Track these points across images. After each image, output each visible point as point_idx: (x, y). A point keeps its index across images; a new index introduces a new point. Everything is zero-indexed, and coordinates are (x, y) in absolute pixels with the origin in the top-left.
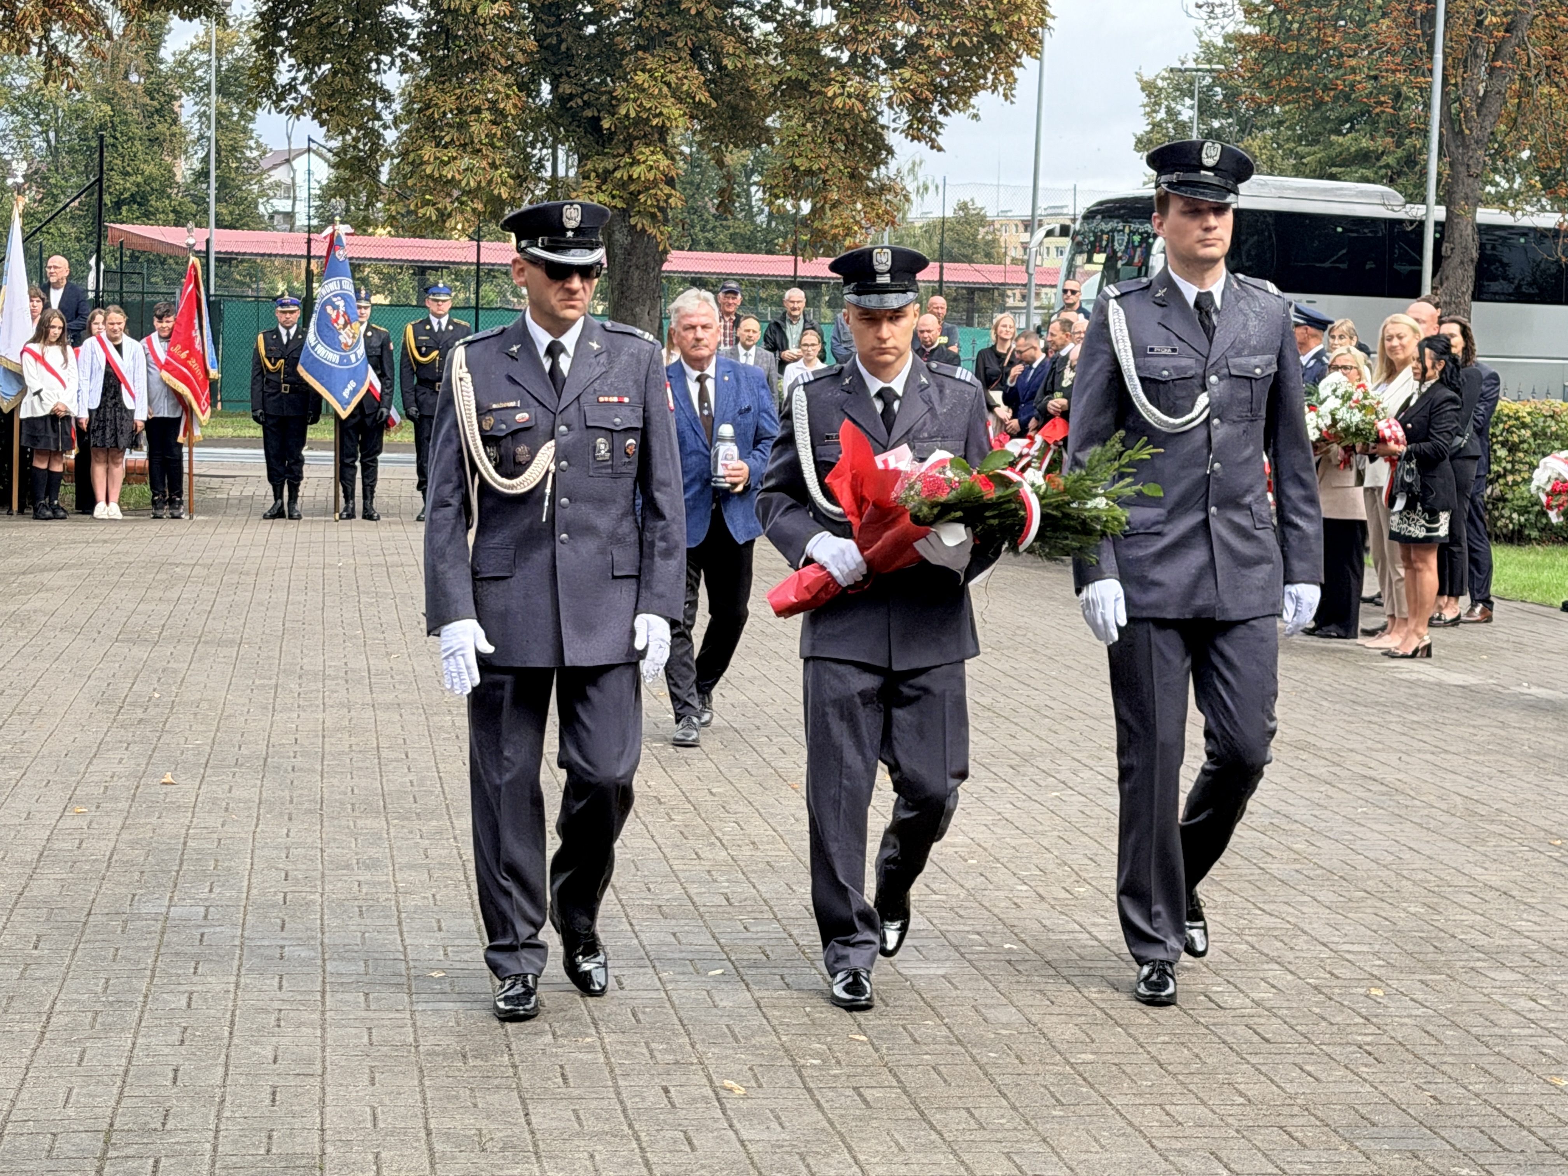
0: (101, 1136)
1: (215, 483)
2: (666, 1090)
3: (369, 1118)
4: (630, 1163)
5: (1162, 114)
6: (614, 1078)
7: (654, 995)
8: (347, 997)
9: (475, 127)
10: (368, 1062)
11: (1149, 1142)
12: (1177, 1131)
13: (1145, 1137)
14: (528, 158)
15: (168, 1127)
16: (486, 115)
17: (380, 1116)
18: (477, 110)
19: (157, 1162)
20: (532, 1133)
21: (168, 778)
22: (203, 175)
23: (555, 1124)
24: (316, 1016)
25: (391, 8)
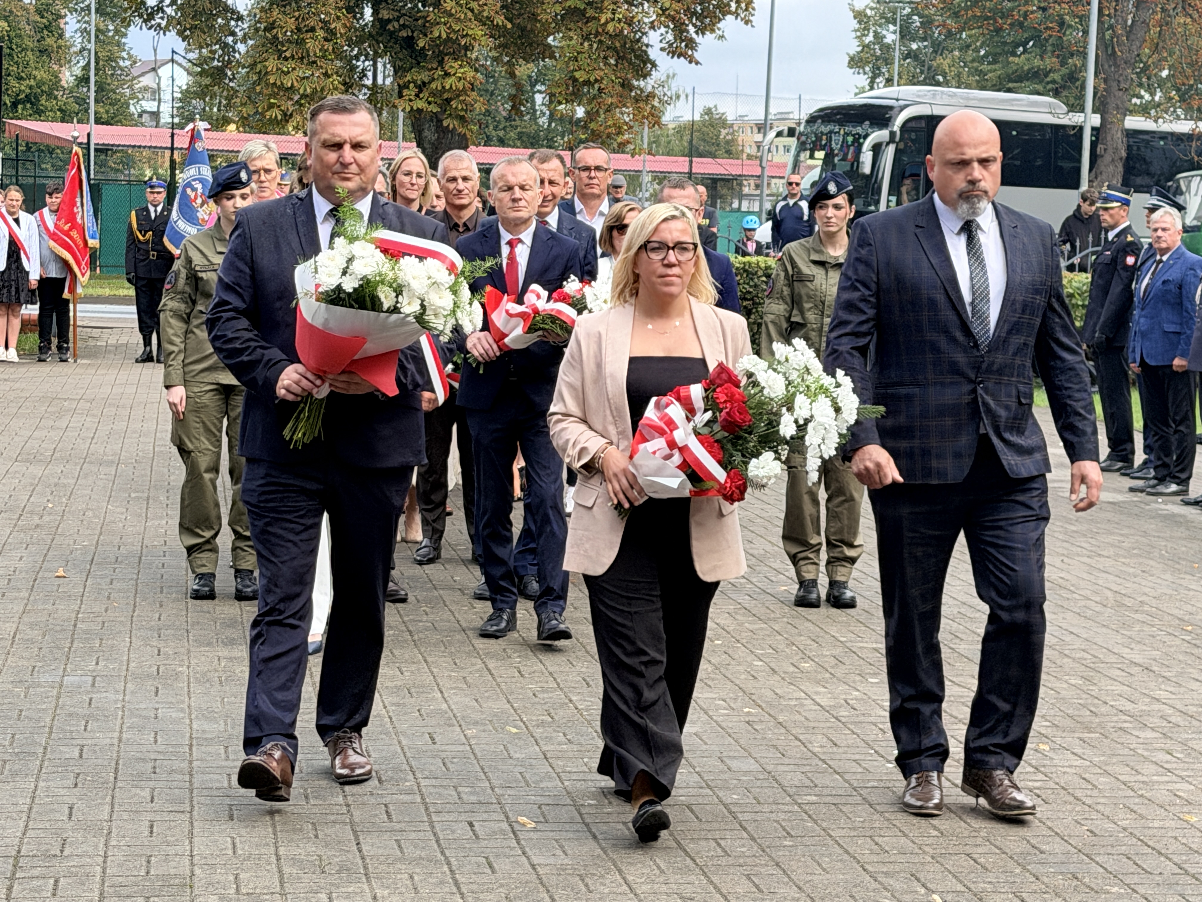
0: (11, 861)
1: (96, 333)
2: (471, 824)
3: (230, 846)
4: (442, 883)
5: (870, 38)
6: (429, 815)
7: (461, 748)
8: (210, 749)
9: (310, 43)
10: (228, 801)
11: (862, 866)
12: (885, 857)
13: (858, 862)
14: (353, 68)
15: (66, 853)
16: (321, 34)
17: (238, 845)
18: (313, 30)
19: (56, 882)
20: (363, 858)
21: (61, 573)
22: (84, 80)
23: (381, 851)
24: (185, 765)
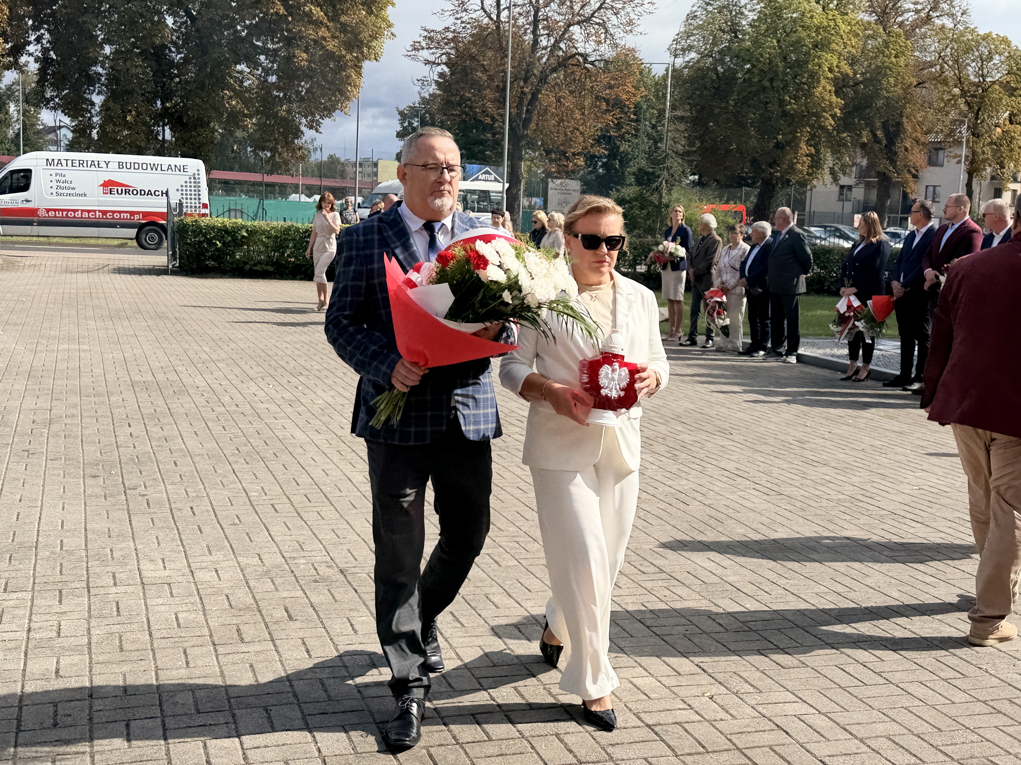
5: (406, 124)
20: (132, 529)
23: (142, 524)
25: (94, 68)
